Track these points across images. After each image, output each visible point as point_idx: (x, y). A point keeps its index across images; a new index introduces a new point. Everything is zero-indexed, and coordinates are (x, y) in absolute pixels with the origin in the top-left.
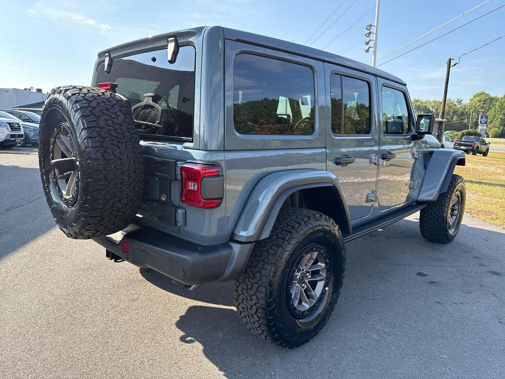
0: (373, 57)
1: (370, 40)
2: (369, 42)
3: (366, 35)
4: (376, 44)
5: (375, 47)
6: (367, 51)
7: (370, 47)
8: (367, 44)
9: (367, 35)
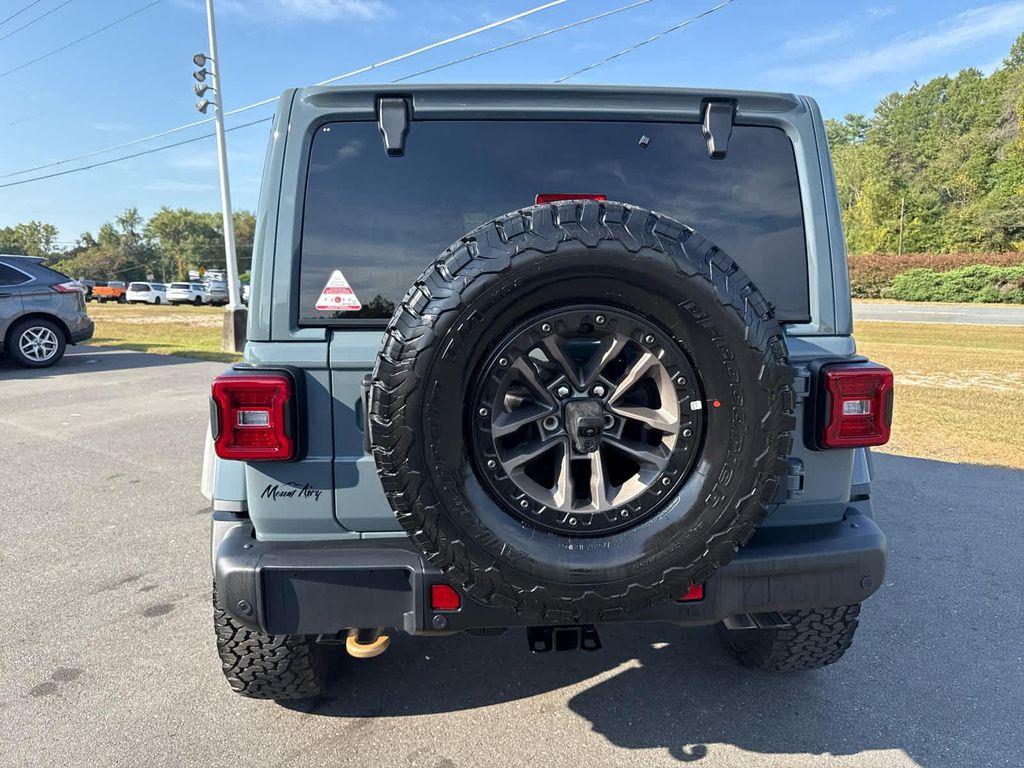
0: (218, 124)
1: (207, 88)
2: (204, 90)
3: (194, 75)
4: (219, 97)
5: (219, 104)
6: (203, 110)
7: (207, 103)
8: (201, 94)
9: (198, 76)
